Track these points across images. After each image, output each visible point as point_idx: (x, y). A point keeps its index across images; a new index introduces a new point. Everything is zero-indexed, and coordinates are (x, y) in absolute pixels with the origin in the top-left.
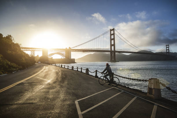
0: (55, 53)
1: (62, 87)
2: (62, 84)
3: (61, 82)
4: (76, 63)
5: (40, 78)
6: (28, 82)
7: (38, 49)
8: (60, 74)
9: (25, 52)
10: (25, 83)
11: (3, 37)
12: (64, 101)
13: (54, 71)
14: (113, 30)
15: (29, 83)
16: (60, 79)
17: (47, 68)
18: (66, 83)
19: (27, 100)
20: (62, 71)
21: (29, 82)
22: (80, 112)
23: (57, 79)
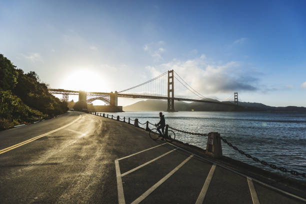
0: (97, 99)
1: (100, 142)
2: (101, 139)
3: (100, 136)
4: (123, 111)
5: (73, 131)
6: (54, 135)
7: (73, 92)
8: (100, 125)
9: (54, 95)
10: (49, 137)
11: (24, 73)
12: (100, 160)
13: (92, 121)
14: (172, 71)
15: (55, 137)
16: (99, 132)
17: (83, 117)
18: (107, 137)
19: (49, 159)
20: (104, 121)
21: (56, 135)
22: (119, 175)
23: (95, 132)
